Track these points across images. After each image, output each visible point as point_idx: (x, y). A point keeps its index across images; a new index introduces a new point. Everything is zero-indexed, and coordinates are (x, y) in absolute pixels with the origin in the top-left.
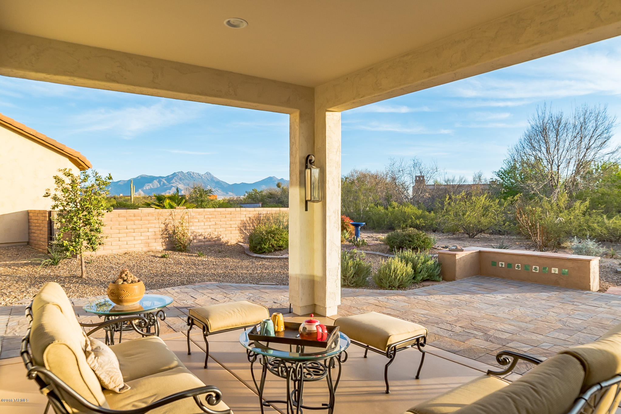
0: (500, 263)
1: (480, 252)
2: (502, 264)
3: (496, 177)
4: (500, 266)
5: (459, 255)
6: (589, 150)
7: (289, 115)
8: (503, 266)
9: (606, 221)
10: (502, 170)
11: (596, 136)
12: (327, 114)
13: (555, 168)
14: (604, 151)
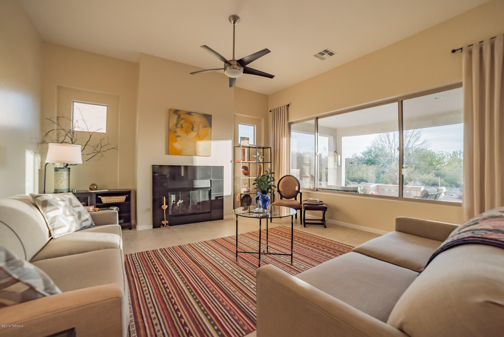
0: (386, 189)
1: (378, 185)
2: (387, 190)
3: (361, 155)
4: (386, 190)
5: (371, 186)
6: (409, 143)
7: (328, 138)
8: (387, 191)
9: (421, 176)
10: (365, 152)
11: (413, 136)
12: (342, 137)
13: (393, 151)
14: (418, 143)
